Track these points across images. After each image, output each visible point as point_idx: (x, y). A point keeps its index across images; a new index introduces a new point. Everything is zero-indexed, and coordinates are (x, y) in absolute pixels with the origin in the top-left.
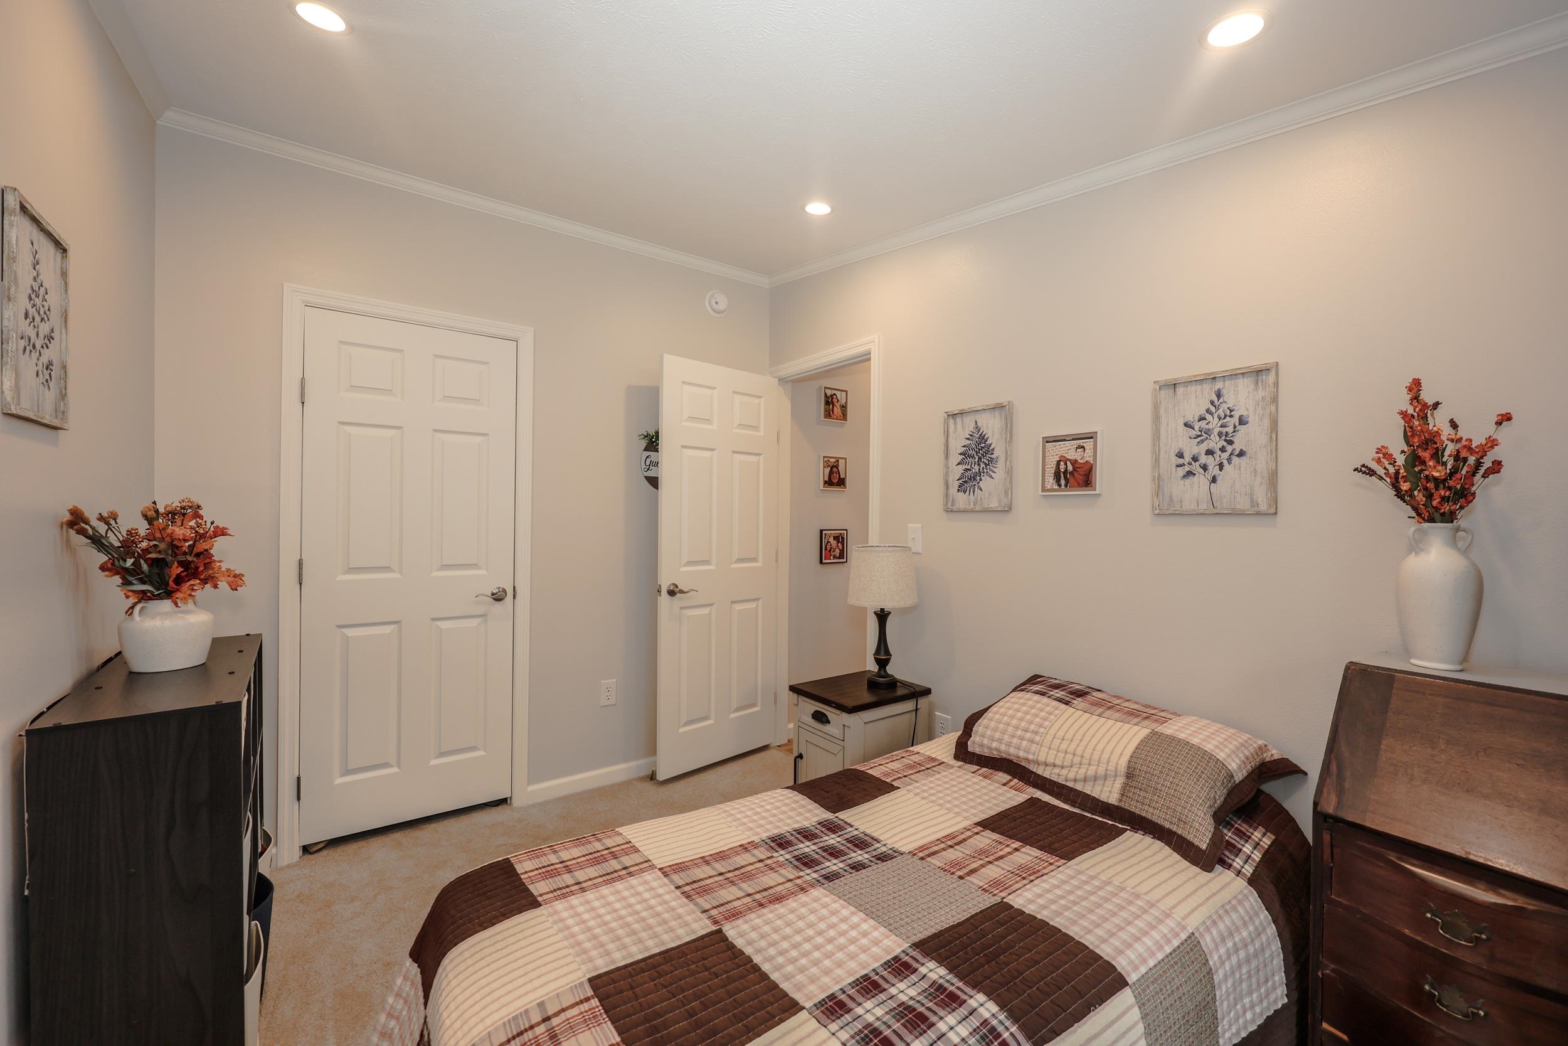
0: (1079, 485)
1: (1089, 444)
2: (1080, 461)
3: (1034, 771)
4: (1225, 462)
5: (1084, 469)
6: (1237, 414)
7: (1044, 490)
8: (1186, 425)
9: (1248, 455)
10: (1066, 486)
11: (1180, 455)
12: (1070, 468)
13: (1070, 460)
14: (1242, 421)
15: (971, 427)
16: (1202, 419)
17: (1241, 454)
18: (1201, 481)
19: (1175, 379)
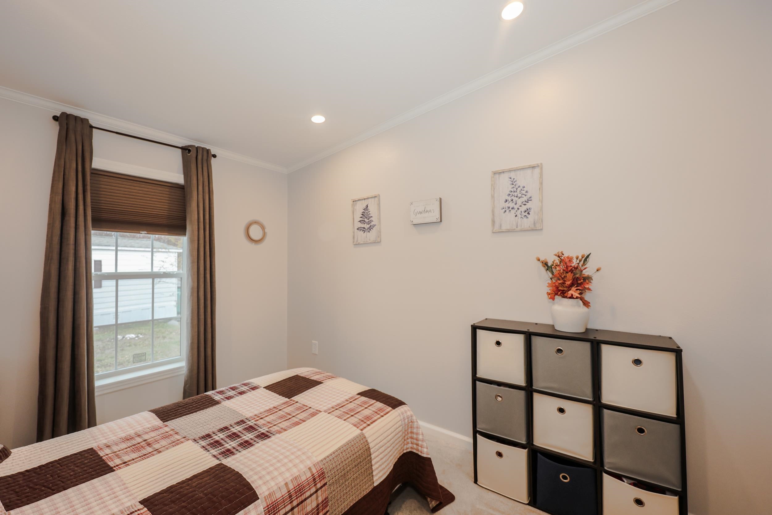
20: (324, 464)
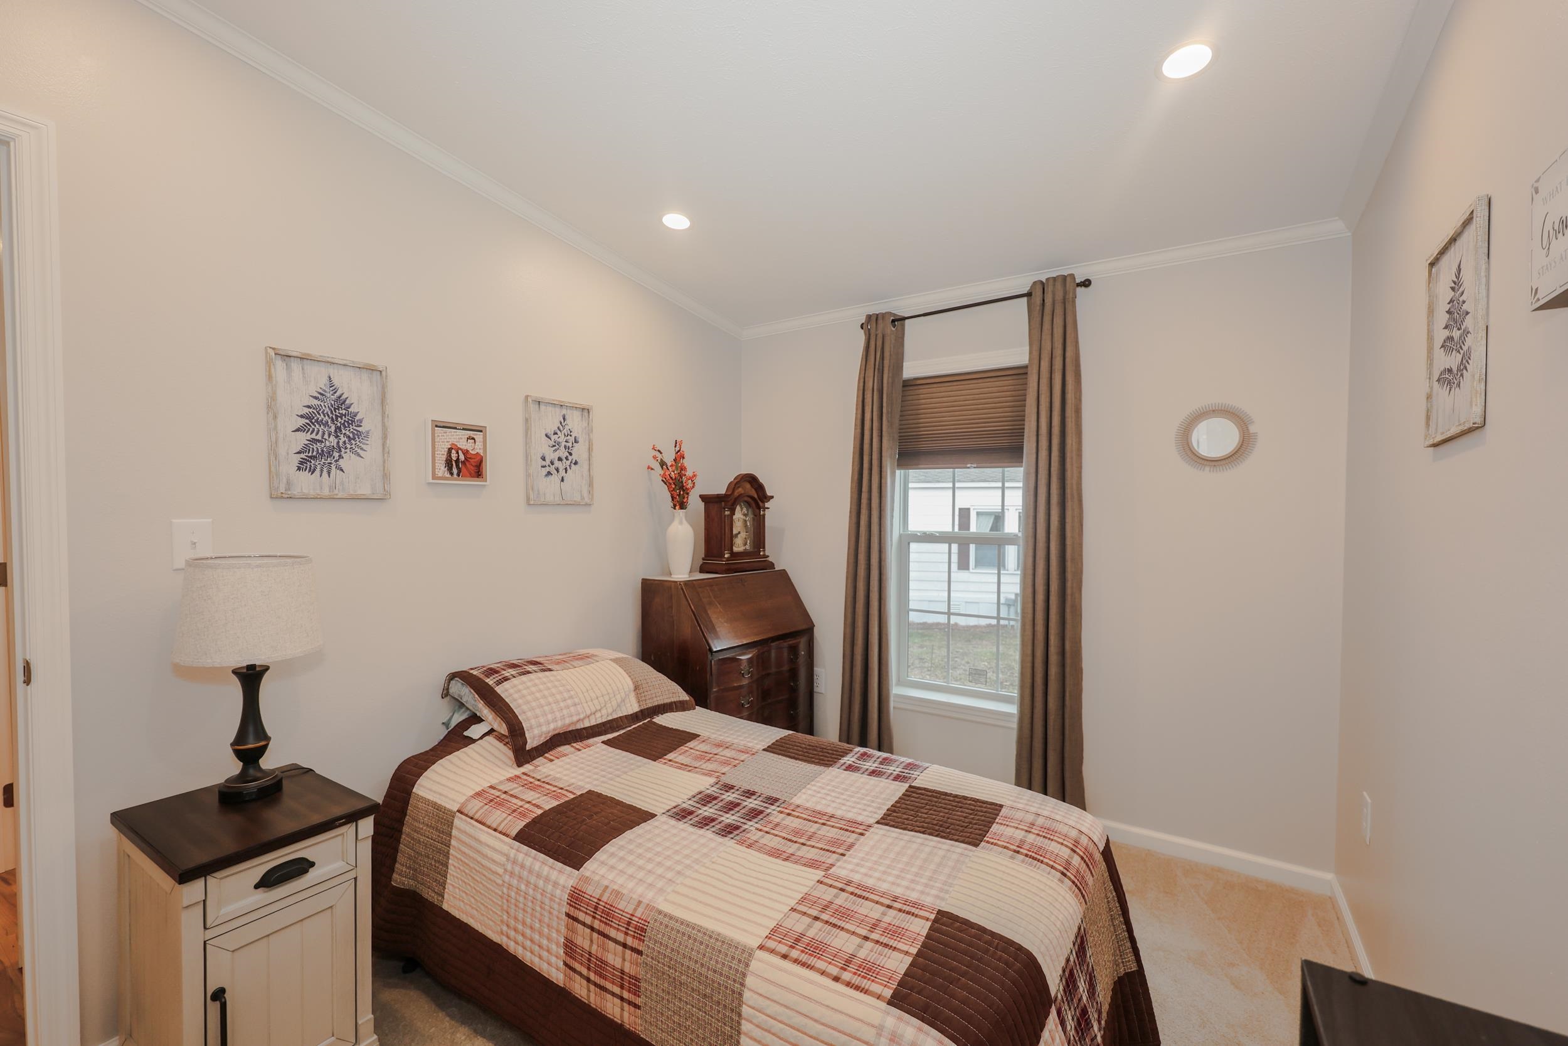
0: (471, 476)
1: (479, 437)
2: (471, 452)
3: (582, 727)
4: (568, 467)
5: (475, 460)
6: (574, 435)
7: (434, 477)
8: (546, 435)
9: (579, 464)
10: (458, 475)
11: (544, 459)
12: (462, 457)
13: (461, 449)
14: (576, 441)
15: (323, 383)
16: (555, 433)
17: (576, 463)
18: (555, 478)
19: (542, 398)
20: (656, 920)
